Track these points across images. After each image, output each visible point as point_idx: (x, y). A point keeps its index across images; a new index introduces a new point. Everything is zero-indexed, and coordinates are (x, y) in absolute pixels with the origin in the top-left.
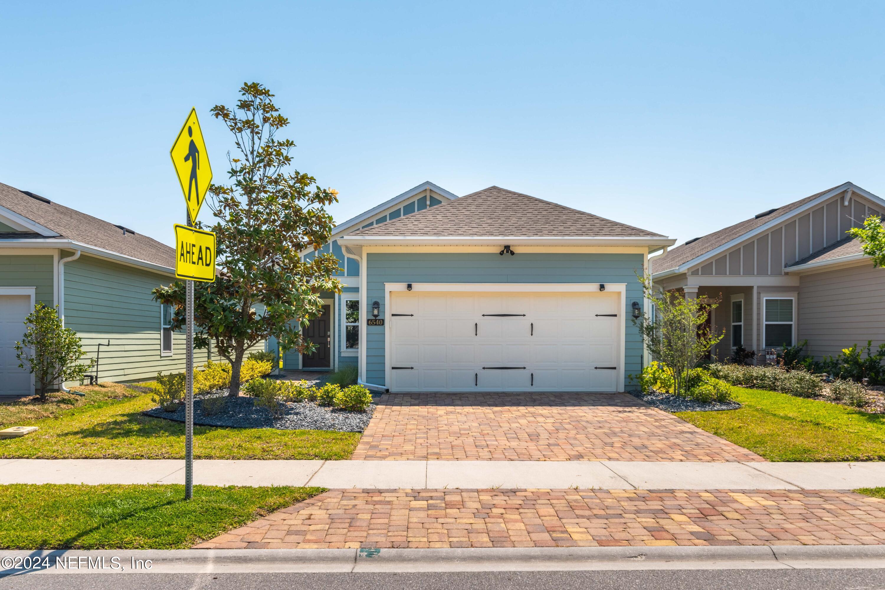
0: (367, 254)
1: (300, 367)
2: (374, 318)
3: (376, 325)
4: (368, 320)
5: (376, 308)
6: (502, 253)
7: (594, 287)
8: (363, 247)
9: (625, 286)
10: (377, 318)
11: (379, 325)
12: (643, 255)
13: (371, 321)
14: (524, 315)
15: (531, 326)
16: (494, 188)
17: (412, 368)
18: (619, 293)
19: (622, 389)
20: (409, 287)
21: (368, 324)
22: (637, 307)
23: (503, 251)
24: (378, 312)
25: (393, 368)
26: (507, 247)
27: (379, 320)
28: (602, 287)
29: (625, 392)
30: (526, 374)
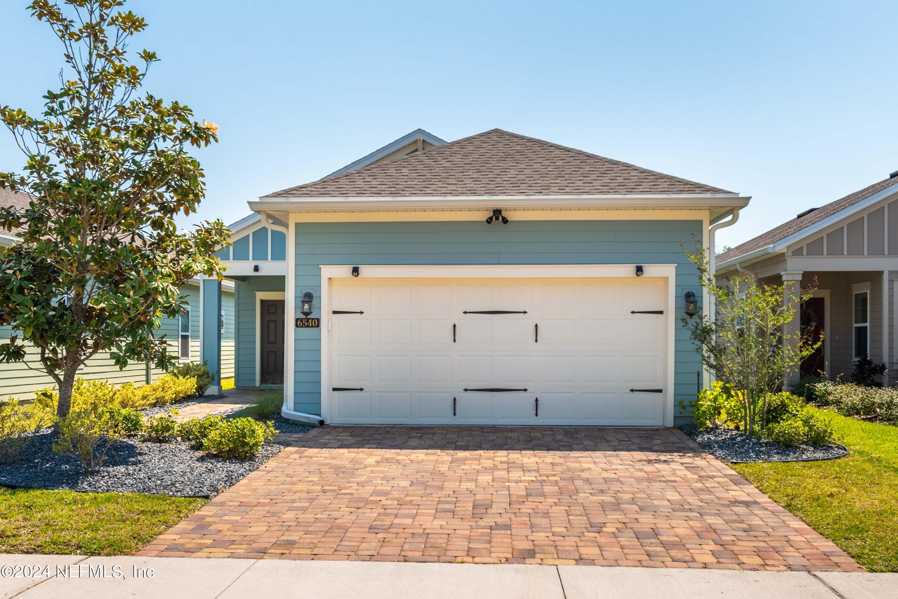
0: (296, 223)
1: (258, 384)
2: (304, 317)
3: (308, 326)
4: (297, 320)
5: (307, 302)
6: (489, 221)
7: (628, 270)
8: (290, 214)
9: (674, 268)
10: (309, 317)
11: (312, 327)
12: (702, 221)
13: (302, 321)
14: (525, 312)
15: (535, 328)
16: (496, 131)
17: (362, 389)
18: (666, 279)
19: (670, 422)
20: (356, 271)
21: (297, 326)
22: (692, 299)
23: (491, 218)
24: (310, 308)
25: (334, 389)
26: (497, 212)
27: (312, 319)
28: (639, 270)
29: (674, 428)
30: (528, 399)
